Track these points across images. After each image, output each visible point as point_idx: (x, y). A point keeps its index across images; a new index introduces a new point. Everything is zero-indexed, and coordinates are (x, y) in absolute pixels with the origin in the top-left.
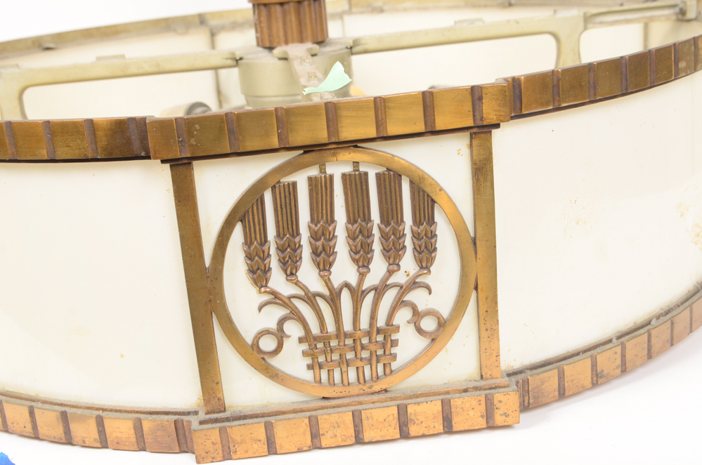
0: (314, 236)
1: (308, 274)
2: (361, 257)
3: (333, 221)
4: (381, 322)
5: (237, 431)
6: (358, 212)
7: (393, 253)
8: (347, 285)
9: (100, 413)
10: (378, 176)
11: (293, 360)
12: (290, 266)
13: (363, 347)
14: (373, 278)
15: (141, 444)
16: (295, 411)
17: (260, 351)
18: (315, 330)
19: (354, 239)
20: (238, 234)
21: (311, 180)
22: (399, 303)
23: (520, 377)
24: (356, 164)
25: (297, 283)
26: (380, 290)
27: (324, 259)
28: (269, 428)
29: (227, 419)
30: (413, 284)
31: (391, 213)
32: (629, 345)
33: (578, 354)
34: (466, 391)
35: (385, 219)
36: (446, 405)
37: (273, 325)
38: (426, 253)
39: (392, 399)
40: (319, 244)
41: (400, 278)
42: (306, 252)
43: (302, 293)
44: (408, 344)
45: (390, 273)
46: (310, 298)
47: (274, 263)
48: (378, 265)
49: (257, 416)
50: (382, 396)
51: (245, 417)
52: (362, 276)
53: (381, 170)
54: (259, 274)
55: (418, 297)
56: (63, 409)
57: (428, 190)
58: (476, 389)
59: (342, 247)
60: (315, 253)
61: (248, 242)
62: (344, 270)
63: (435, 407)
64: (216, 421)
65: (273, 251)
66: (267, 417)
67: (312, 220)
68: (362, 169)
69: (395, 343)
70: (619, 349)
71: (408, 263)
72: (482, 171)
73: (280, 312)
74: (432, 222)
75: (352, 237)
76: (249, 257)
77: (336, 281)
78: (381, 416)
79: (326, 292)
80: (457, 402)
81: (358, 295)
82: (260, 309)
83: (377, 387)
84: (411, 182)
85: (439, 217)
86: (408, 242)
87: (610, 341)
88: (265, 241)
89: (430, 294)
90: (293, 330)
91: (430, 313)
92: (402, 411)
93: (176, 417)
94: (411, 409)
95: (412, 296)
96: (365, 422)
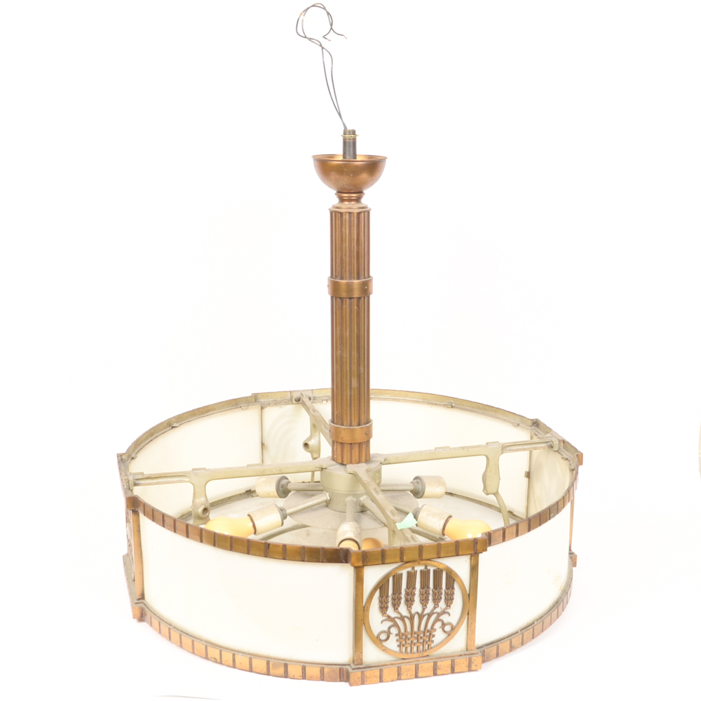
0: (407, 594)
1: (403, 609)
2: (424, 601)
3: (415, 588)
4: (429, 627)
5: (368, 673)
6: (425, 585)
7: (436, 600)
8: (418, 613)
9: (304, 664)
10: (434, 571)
11: (392, 644)
12: (396, 606)
13: (421, 638)
14: (427, 611)
15: (322, 678)
16: (392, 664)
17: (380, 640)
18: (403, 631)
19: (422, 595)
20: (377, 594)
21: (408, 572)
22: (437, 620)
23: (482, 649)
24: (426, 567)
25: (399, 613)
26: (430, 615)
27: (409, 602)
28: (381, 671)
29: (364, 668)
30: (444, 612)
31: (437, 585)
32: (525, 634)
33: (504, 639)
34: (461, 656)
35: (435, 587)
36: (453, 661)
37: (386, 629)
38: (449, 600)
39: (431, 659)
40: (409, 597)
41: (438, 610)
42: (403, 601)
43: (399, 616)
44: (439, 636)
45: (435, 608)
46: (402, 618)
47: (390, 605)
48: (430, 605)
49: (376, 666)
50: (427, 658)
51: (371, 667)
52: (424, 609)
53: (435, 568)
54: (383, 608)
55: (445, 618)
56: (285, 662)
57: (453, 576)
58: (465, 655)
59: (417, 598)
60: (407, 600)
61: (381, 596)
62: (417, 607)
63: (448, 662)
64: (359, 668)
65: (390, 599)
66: (380, 667)
67: (407, 587)
68: (428, 568)
69: (434, 636)
70: (521, 636)
71: (442, 604)
72: (474, 569)
73: (389, 624)
74: (453, 588)
75: (421, 594)
76: (381, 602)
77: (413, 611)
78: (427, 666)
79: (409, 616)
80: (457, 660)
81: (421, 617)
82: (382, 622)
83: (425, 654)
84: (447, 574)
85: (456, 586)
86: (443, 596)
87: (517, 632)
88: (387, 596)
89: (449, 615)
90: (394, 631)
91: (449, 624)
92: (435, 664)
93: (340, 667)
94: (438, 664)
95: (442, 617)
96: (420, 669)
